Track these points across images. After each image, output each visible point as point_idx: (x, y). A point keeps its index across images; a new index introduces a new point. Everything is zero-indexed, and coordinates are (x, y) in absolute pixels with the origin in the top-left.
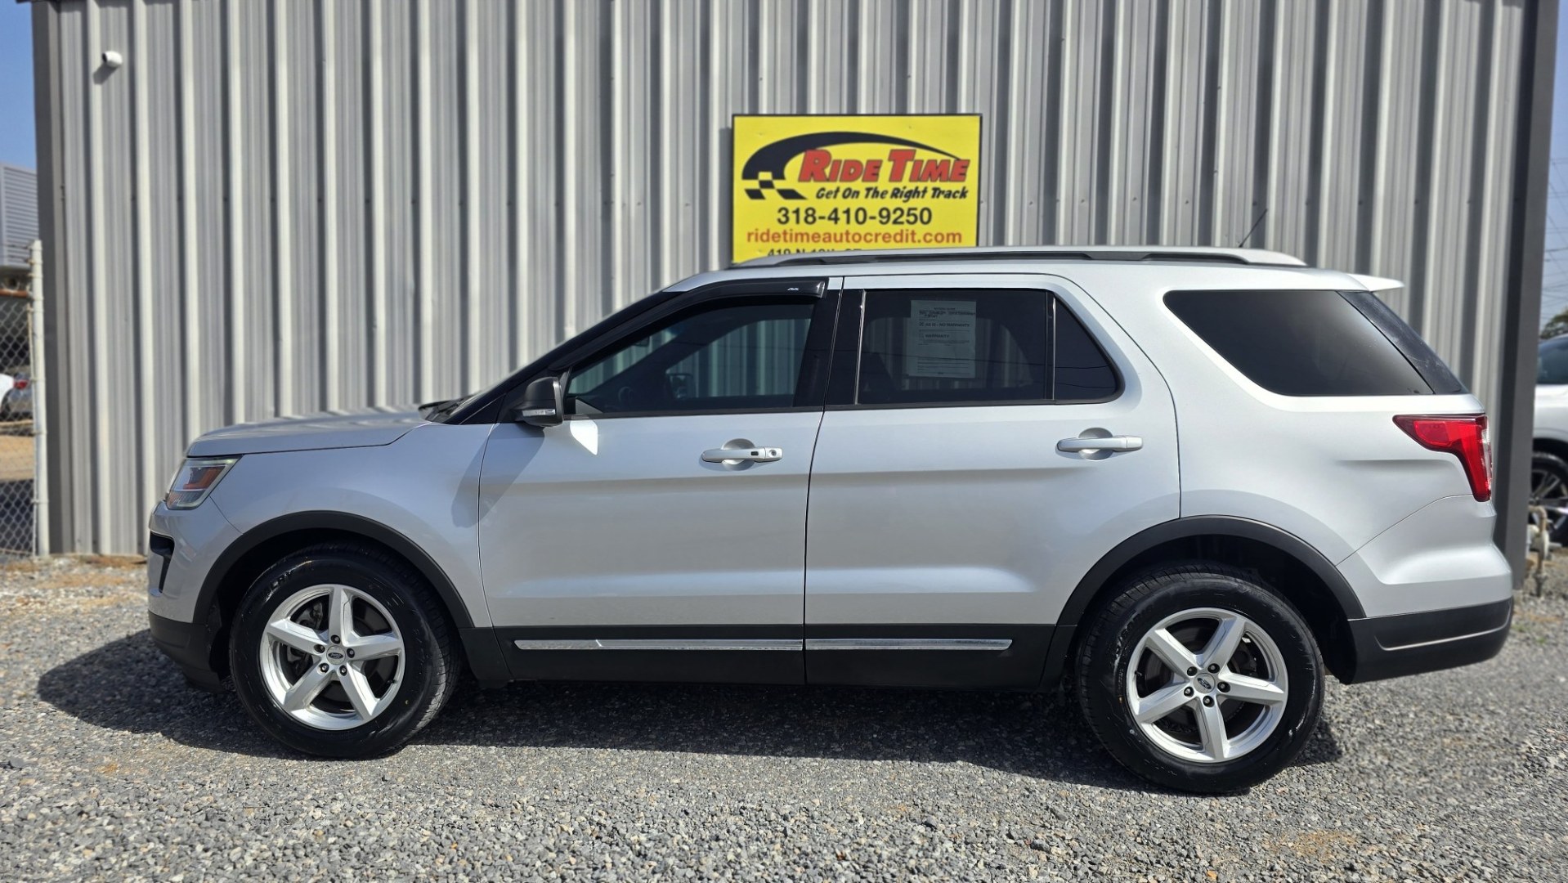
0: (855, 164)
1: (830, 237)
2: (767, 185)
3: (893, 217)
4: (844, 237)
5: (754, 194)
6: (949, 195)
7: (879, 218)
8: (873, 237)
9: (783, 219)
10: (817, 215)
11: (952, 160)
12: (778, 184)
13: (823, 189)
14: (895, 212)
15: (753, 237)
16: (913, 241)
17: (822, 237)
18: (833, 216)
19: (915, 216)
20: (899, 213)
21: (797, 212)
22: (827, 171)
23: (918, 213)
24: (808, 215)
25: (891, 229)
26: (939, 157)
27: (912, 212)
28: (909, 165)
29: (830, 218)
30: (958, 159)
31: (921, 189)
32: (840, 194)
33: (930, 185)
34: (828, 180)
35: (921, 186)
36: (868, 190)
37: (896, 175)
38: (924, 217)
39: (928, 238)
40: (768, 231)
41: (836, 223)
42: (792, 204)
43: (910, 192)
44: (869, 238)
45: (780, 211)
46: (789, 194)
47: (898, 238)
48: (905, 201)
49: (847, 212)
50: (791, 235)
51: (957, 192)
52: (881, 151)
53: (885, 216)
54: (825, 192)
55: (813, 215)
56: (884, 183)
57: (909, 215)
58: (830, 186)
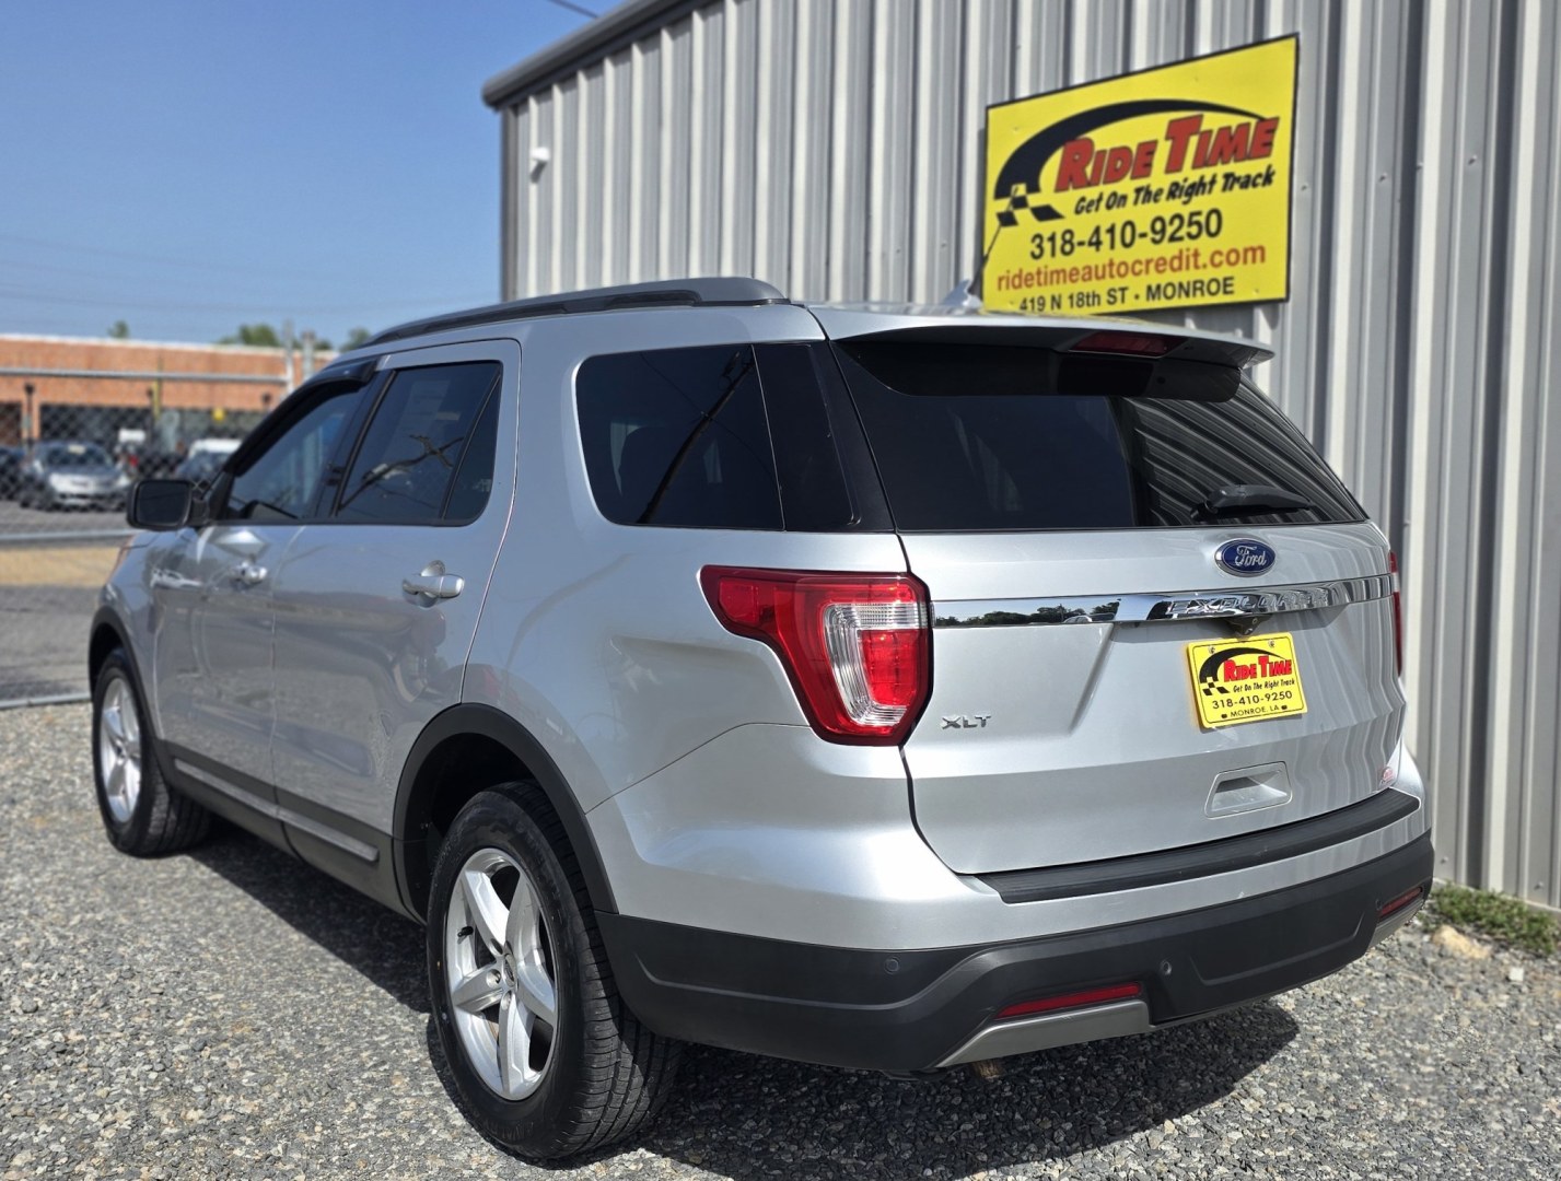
0: (1121, 153)
1: (1090, 273)
2: (1020, 203)
3: (1170, 230)
4: (1108, 269)
5: (1006, 219)
6: (1247, 182)
7: (1151, 235)
8: (1143, 267)
9: (1037, 252)
10: (1075, 240)
11: (1253, 122)
12: (1034, 200)
13: (1083, 199)
14: (1171, 222)
15: (1004, 283)
16: (1196, 267)
17: (1081, 273)
18: (1094, 240)
19: (1198, 223)
20: (1177, 222)
21: (1052, 239)
22: (1089, 170)
23: (1202, 219)
24: (1065, 242)
25: (1168, 249)
26: (1234, 121)
27: (1195, 218)
28: (1194, 141)
29: (1091, 244)
30: (1261, 120)
31: (1207, 179)
32: (1103, 204)
33: (1220, 170)
34: (1089, 184)
35: (1208, 173)
36: (1138, 191)
37: (1174, 164)
38: (1209, 225)
39: (1217, 259)
40: (1021, 271)
41: (1098, 249)
42: (1047, 228)
43: (1192, 186)
44: (1138, 268)
45: (1033, 240)
46: (1045, 213)
47: (1176, 264)
48: (1185, 203)
49: (1111, 230)
50: (1046, 274)
51: (1259, 175)
52: (1154, 127)
53: (1159, 230)
54: (1085, 204)
55: (1070, 242)
56: (1159, 179)
57: (1191, 224)
58: (1091, 193)
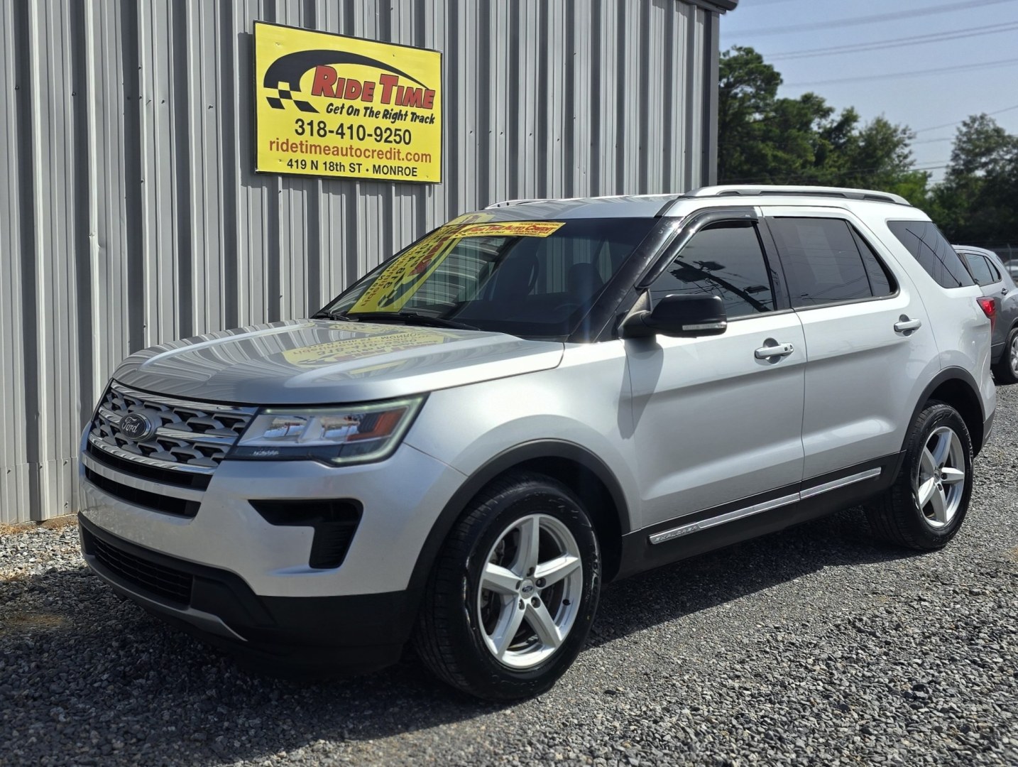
0: (353, 83)
1: (338, 151)
2: (285, 95)
3: (385, 136)
4: (349, 150)
5: (275, 103)
6: (422, 120)
7: (374, 136)
8: (371, 154)
9: (300, 130)
10: (327, 129)
11: (424, 89)
13: (332, 105)
14: (385, 132)
15: (274, 146)
16: (399, 159)
17: (332, 150)
18: (340, 131)
19: (399, 135)
20: (388, 132)
21: (311, 124)
22: (335, 87)
23: (401, 133)
24: (320, 129)
25: (384, 147)
27: (398, 132)
29: (337, 133)
30: (428, 89)
31: (403, 113)
32: (345, 111)
33: (410, 109)
34: (335, 96)
35: (404, 109)
36: (366, 109)
37: (386, 99)
38: (405, 137)
39: (409, 157)
40: (287, 140)
41: (342, 138)
42: (307, 116)
43: (396, 114)
44: (367, 154)
45: (297, 122)
46: (304, 106)
47: (388, 155)
48: (393, 122)
49: (351, 128)
50: (307, 145)
51: (428, 118)
53: (379, 134)
54: (334, 108)
55: (323, 129)
56: (377, 105)
57: (395, 135)
